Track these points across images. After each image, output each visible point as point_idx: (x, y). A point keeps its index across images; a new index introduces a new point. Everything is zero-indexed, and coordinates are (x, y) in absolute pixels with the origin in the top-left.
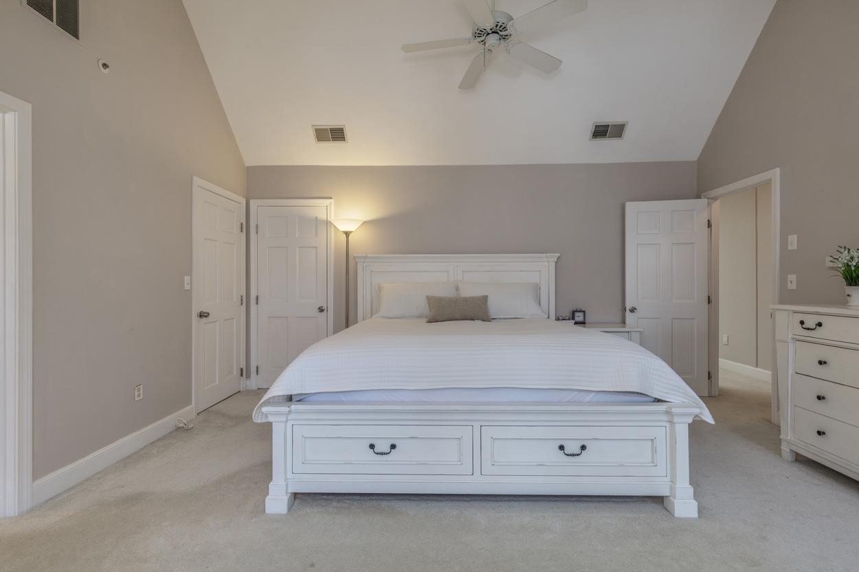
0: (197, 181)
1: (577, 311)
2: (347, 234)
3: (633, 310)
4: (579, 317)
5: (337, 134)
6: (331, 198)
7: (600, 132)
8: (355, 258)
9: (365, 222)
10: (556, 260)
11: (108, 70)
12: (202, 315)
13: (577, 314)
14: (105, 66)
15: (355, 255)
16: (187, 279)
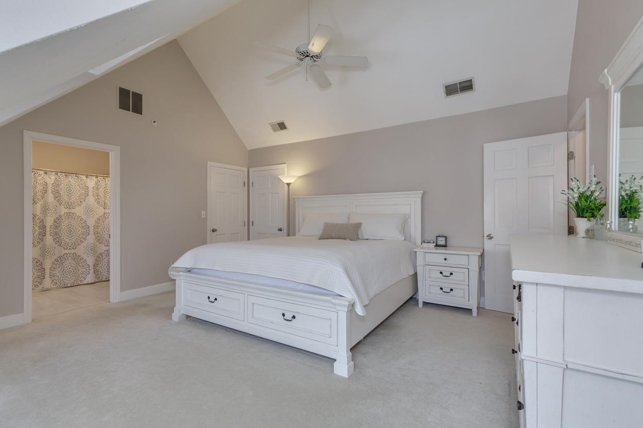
0: (209, 163)
1: (439, 236)
2: (288, 184)
3: (490, 237)
4: (441, 241)
5: (282, 126)
6: (285, 163)
7: (451, 90)
8: (294, 199)
9: (299, 177)
10: (421, 196)
11: (156, 123)
12: (214, 231)
13: (439, 239)
14: (154, 122)
15: (294, 197)
16: (203, 212)
